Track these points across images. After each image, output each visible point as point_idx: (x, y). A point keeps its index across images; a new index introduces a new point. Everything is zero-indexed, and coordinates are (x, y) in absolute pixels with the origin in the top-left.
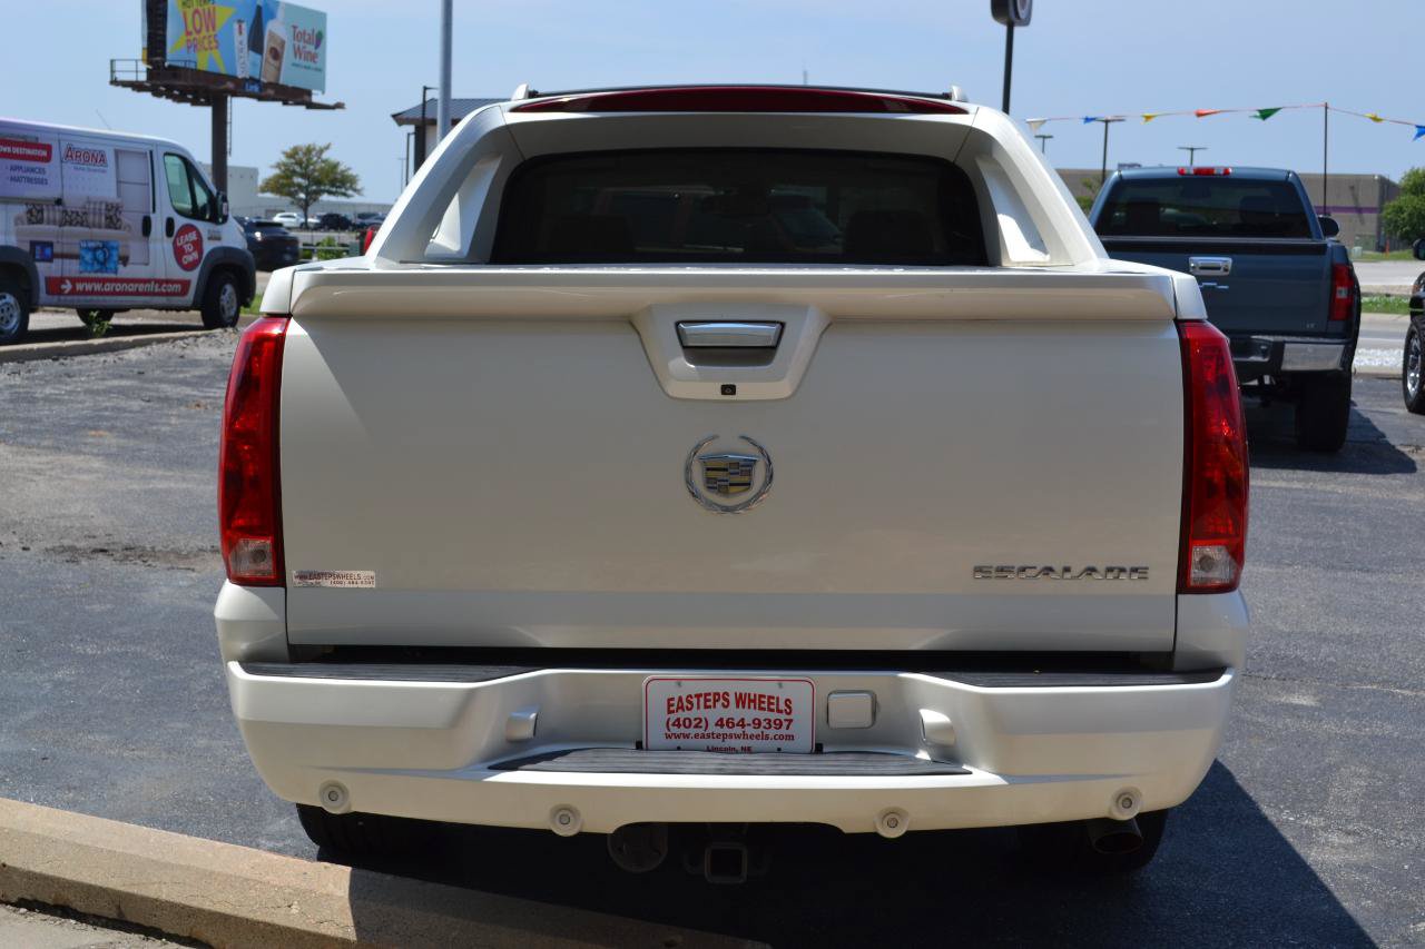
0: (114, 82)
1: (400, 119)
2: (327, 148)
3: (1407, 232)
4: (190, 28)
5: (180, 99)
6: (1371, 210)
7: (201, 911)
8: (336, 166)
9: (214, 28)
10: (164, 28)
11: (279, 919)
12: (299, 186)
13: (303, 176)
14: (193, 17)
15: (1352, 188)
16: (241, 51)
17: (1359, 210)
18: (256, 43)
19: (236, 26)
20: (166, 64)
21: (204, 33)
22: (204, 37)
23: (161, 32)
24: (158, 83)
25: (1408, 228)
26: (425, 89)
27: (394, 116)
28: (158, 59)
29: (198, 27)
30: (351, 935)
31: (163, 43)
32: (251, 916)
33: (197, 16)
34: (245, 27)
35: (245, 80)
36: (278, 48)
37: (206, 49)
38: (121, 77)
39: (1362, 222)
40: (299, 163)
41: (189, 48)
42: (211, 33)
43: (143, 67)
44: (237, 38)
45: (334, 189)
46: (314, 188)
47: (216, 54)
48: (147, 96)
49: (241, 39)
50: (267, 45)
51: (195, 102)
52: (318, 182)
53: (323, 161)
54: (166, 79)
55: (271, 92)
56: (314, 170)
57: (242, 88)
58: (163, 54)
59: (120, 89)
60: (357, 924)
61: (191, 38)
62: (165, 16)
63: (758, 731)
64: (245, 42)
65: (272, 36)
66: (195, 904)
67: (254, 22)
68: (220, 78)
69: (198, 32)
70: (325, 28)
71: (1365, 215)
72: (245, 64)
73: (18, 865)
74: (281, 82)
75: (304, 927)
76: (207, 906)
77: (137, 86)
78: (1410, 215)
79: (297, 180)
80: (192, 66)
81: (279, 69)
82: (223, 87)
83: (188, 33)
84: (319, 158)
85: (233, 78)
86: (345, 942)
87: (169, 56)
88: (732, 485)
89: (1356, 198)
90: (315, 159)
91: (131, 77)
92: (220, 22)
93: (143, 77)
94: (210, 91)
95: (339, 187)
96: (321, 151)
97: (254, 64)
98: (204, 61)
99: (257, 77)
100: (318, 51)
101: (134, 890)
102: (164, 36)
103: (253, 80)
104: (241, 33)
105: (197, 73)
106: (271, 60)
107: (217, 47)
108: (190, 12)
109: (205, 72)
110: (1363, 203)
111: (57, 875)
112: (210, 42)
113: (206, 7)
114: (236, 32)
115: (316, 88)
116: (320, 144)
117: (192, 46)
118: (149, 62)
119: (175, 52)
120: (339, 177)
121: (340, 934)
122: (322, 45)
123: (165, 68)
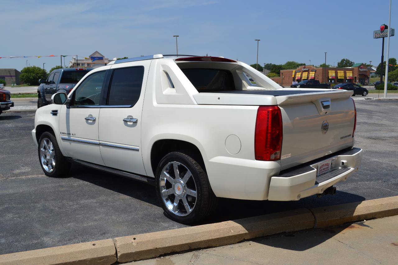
3: (25, 81)
6: (14, 76)
7: (212, 239)
11: (230, 234)
15: (9, 72)
17: (11, 76)
25: (25, 80)
30: (247, 232)
32: (224, 236)
39: (12, 79)
60: (246, 229)
66: (210, 238)
71: (13, 77)
73: (160, 247)
75: (236, 234)
76: (213, 238)
78: (26, 77)
86: (246, 234)
89: (10, 74)
101: (194, 241)
110: (12, 75)
111: (172, 245)
121: (244, 232)
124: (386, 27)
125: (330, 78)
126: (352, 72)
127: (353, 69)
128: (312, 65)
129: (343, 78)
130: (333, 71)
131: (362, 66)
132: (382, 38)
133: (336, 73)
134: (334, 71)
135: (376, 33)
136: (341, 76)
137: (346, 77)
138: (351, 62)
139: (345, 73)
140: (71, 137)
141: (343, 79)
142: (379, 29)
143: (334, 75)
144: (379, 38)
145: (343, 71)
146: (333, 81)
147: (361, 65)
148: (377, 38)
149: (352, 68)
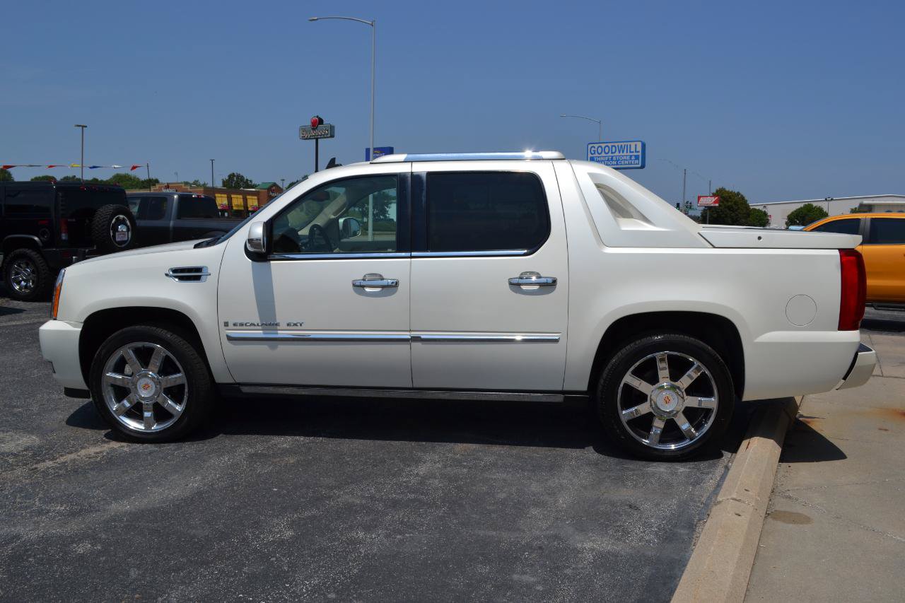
124: (321, 121)
125: (219, 208)
126: (256, 197)
127: (258, 192)
128: (182, 183)
129: (242, 208)
130: (223, 195)
131: (274, 188)
132: (315, 140)
133: (230, 200)
134: (226, 196)
135: (303, 129)
136: (238, 206)
137: (247, 208)
138: (247, 180)
139: (245, 200)
140: (279, 332)
141: (241, 211)
142: (309, 123)
143: (225, 202)
144: (310, 138)
145: (241, 196)
146: (226, 214)
147: (272, 187)
148: (306, 139)
149: (257, 190)
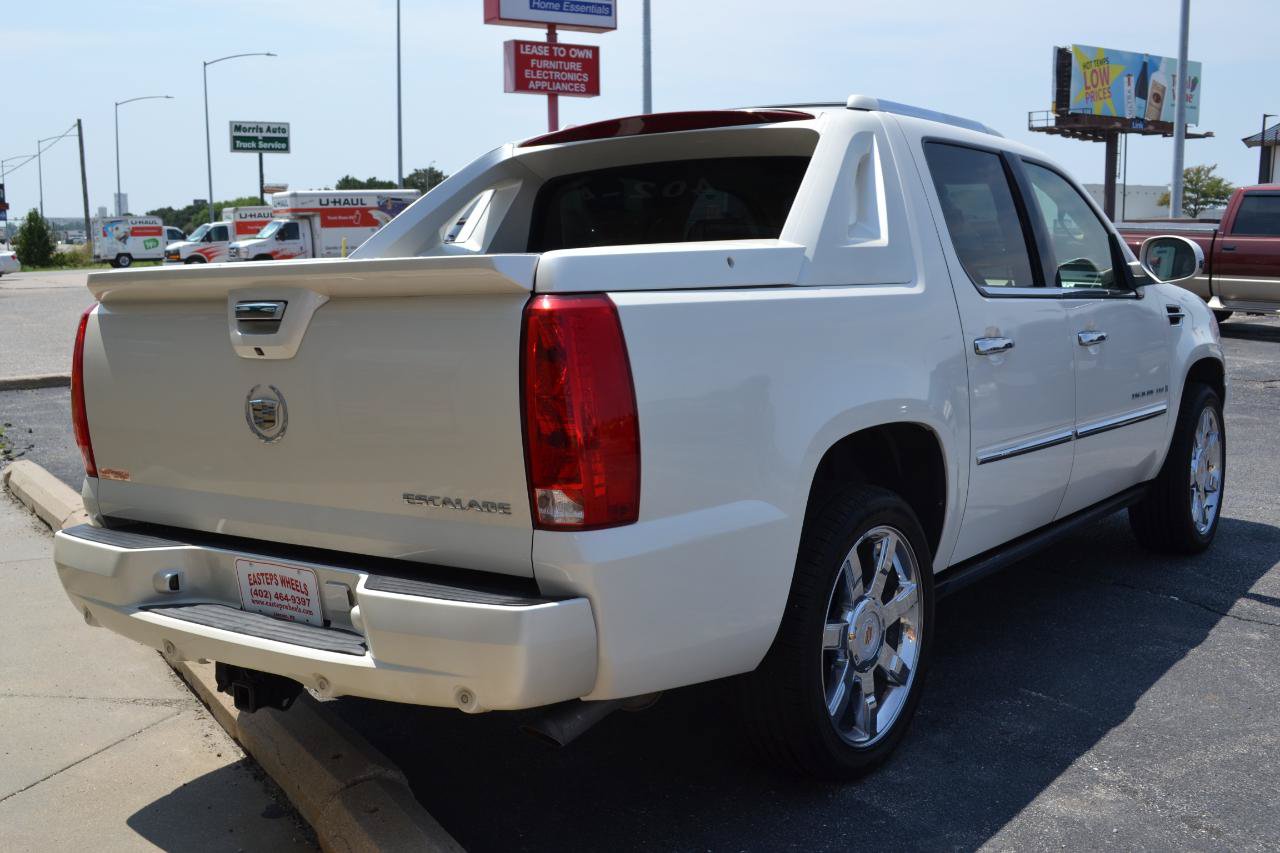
0: (1032, 129)
1: (1249, 142)
2: (1214, 168)
4: (1089, 84)
5: (1084, 137)
8: (1221, 181)
9: (1108, 83)
10: (1069, 86)
12: (1190, 198)
13: (1193, 191)
14: (1092, 76)
16: (1129, 98)
18: (1141, 91)
19: (1126, 79)
20: (1070, 113)
21: (1100, 86)
22: (1100, 90)
23: (1065, 89)
24: (1063, 127)
26: (1265, 116)
27: (1244, 140)
28: (1064, 109)
29: (1095, 83)
31: (1068, 96)
33: (1094, 75)
34: (1133, 80)
35: (1132, 120)
36: (1160, 93)
37: (1101, 99)
38: (1036, 124)
40: (1190, 181)
41: (1087, 99)
42: (1106, 86)
43: (1053, 116)
44: (1126, 88)
45: (1218, 200)
46: (1202, 200)
47: (1109, 102)
48: (1058, 137)
49: (1130, 89)
50: (1150, 91)
51: (1096, 139)
52: (1205, 195)
53: (1210, 179)
54: (1070, 123)
55: (1151, 128)
56: (1202, 186)
57: (1128, 126)
58: (1068, 106)
59: (1036, 133)
61: (1089, 91)
62: (1069, 77)
63: (295, 605)
64: (1133, 92)
65: (1155, 84)
67: (1140, 76)
68: (1112, 119)
69: (1095, 86)
70: (1200, 73)
72: (1132, 108)
74: (1162, 119)
77: (1049, 131)
79: (1188, 194)
80: (1089, 112)
81: (1160, 110)
82: (1112, 127)
83: (1087, 88)
84: (1207, 176)
85: (1122, 120)
87: (1071, 107)
88: (265, 421)
90: (1203, 177)
91: (1043, 124)
92: (1113, 77)
93: (1052, 123)
94: (1104, 130)
95: (1223, 199)
96: (1209, 171)
97: (1140, 107)
98: (1098, 109)
99: (1142, 117)
100: (1193, 93)
102: (1069, 92)
103: (1138, 120)
104: (1129, 84)
105: (1093, 117)
106: (1154, 104)
107: (1109, 97)
108: (1089, 72)
109: (1100, 117)
112: (1104, 93)
113: (1102, 67)
114: (1126, 84)
115: (1192, 123)
116: (1209, 165)
117: (1090, 97)
118: (1057, 112)
119: (1077, 102)
120: (1222, 190)
122: (1196, 89)
123: (1068, 116)
